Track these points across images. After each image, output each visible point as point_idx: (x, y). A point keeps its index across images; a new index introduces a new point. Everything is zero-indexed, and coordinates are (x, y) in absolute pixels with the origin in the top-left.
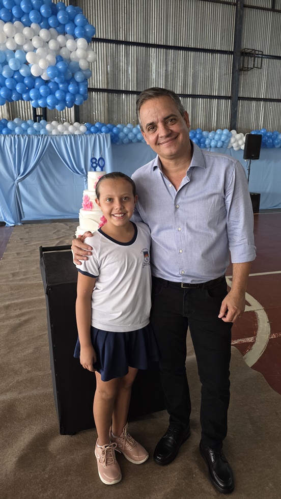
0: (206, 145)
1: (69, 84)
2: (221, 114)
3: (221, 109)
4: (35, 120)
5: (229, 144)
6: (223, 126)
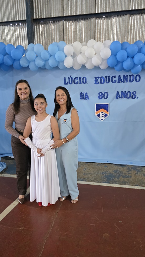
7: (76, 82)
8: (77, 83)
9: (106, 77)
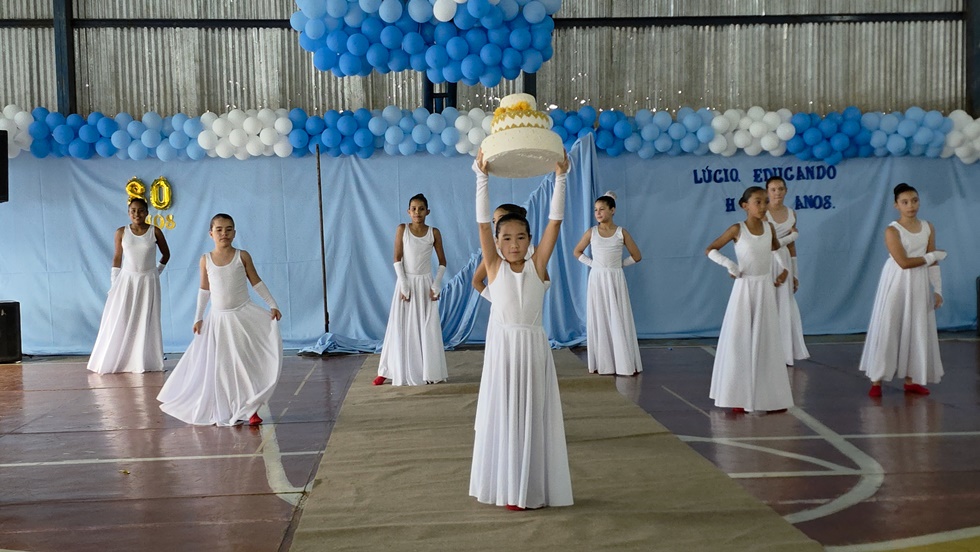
0: (873, 149)
1: (511, 31)
2: (935, 61)
3: (935, 48)
4: (429, 107)
5: (945, 149)
6: (944, 93)
7: (718, 178)
8: (721, 180)
9: (775, 169)
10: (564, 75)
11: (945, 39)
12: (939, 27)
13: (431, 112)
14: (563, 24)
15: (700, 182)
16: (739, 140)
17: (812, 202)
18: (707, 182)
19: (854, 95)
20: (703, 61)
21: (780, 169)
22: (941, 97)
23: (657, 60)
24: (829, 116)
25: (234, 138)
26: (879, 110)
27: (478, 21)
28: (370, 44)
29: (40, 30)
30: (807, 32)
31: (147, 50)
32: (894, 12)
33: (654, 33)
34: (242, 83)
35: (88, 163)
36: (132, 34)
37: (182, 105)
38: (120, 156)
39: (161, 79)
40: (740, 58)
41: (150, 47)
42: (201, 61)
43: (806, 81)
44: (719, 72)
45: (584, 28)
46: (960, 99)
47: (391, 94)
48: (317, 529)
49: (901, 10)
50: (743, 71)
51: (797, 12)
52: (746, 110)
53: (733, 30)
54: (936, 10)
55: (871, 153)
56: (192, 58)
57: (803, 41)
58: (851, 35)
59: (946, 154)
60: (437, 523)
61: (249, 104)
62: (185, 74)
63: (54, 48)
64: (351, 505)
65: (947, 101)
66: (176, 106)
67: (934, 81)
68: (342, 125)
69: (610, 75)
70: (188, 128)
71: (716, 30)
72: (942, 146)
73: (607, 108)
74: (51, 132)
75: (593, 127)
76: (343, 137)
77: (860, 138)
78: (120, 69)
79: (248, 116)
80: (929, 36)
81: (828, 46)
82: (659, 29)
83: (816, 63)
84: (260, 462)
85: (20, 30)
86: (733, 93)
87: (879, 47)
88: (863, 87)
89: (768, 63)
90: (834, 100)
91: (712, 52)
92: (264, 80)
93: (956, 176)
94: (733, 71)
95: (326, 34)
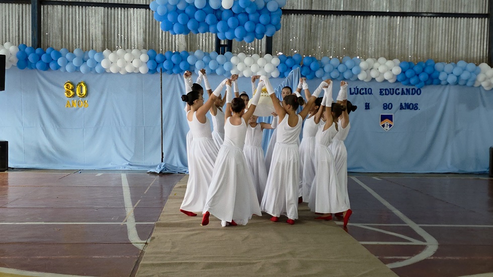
0: (440, 81)
1: (260, 15)
2: (473, 38)
3: (473, 31)
4: (218, 51)
5: (476, 82)
6: (477, 54)
7: (362, 92)
8: (363, 94)
9: (390, 89)
10: (287, 37)
11: (478, 27)
12: (475, 21)
13: (219, 54)
14: (286, 12)
15: (353, 94)
16: (373, 74)
17: (408, 106)
18: (356, 94)
19: (432, 54)
20: (357, 33)
21: (393, 89)
22: (475, 56)
23: (334, 32)
24: (419, 63)
25: (119, 63)
26: (444, 61)
27: (244, 9)
28: (189, 19)
29: (24, 5)
30: (409, 21)
31: (77, 17)
32: (453, 12)
33: (333, 18)
34: (124, 36)
35: (46, 73)
36: (70, 9)
37: (94, 45)
38: (62, 70)
39: (84, 32)
40: (375, 33)
41: (79, 16)
42: (104, 23)
43: (408, 45)
44: (365, 40)
45: (298, 15)
46: (485, 57)
47: (199, 44)
48: (151, 262)
49: (457, 12)
50: (377, 39)
51: (405, 11)
52: (377, 59)
53: (372, 19)
54: (474, 12)
55: (439, 83)
56: (100, 22)
57: (407, 25)
58: (432, 23)
59: (476, 85)
60: (212, 261)
61: (128, 47)
62: (96, 30)
63: (31, 14)
64: (169, 250)
65: (478, 58)
66: (91, 46)
67: (472, 48)
68: (174, 59)
69: (310, 39)
70: (96, 57)
71: (364, 18)
72: (475, 81)
73: (307, 55)
74: (27, 56)
75: (300, 65)
76: (174, 64)
77: (434, 75)
78: (64, 27)
79: (127, 52)
80: (471, 25)
81: (419, 28)
82: (335, 16)
83: (413, 37)
84: (125, 226)
85: (14, 5)
86: (371, 50)
87: (445, 30)
88: (437, 50)
89: (389, 36)
90: (422, 55)
91: (361, 29)
92: (136, 34)
93: (482, 96)
94: (371, 39)
95: (167, 13)
